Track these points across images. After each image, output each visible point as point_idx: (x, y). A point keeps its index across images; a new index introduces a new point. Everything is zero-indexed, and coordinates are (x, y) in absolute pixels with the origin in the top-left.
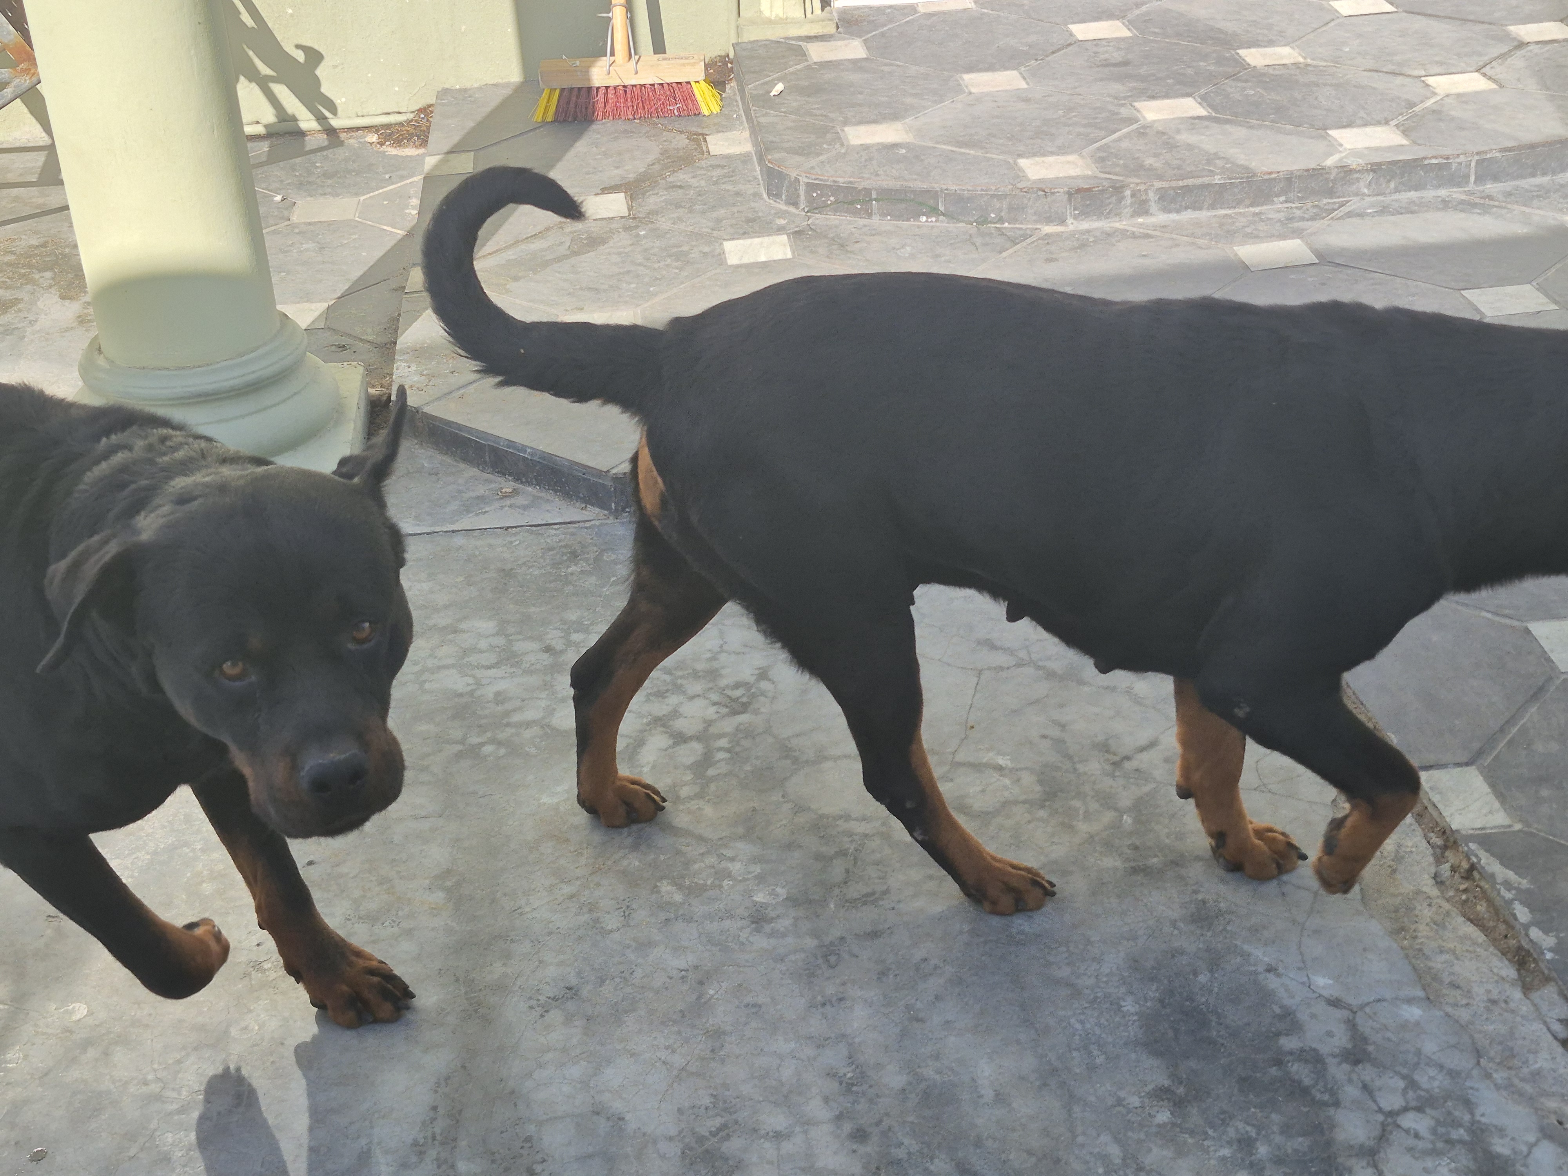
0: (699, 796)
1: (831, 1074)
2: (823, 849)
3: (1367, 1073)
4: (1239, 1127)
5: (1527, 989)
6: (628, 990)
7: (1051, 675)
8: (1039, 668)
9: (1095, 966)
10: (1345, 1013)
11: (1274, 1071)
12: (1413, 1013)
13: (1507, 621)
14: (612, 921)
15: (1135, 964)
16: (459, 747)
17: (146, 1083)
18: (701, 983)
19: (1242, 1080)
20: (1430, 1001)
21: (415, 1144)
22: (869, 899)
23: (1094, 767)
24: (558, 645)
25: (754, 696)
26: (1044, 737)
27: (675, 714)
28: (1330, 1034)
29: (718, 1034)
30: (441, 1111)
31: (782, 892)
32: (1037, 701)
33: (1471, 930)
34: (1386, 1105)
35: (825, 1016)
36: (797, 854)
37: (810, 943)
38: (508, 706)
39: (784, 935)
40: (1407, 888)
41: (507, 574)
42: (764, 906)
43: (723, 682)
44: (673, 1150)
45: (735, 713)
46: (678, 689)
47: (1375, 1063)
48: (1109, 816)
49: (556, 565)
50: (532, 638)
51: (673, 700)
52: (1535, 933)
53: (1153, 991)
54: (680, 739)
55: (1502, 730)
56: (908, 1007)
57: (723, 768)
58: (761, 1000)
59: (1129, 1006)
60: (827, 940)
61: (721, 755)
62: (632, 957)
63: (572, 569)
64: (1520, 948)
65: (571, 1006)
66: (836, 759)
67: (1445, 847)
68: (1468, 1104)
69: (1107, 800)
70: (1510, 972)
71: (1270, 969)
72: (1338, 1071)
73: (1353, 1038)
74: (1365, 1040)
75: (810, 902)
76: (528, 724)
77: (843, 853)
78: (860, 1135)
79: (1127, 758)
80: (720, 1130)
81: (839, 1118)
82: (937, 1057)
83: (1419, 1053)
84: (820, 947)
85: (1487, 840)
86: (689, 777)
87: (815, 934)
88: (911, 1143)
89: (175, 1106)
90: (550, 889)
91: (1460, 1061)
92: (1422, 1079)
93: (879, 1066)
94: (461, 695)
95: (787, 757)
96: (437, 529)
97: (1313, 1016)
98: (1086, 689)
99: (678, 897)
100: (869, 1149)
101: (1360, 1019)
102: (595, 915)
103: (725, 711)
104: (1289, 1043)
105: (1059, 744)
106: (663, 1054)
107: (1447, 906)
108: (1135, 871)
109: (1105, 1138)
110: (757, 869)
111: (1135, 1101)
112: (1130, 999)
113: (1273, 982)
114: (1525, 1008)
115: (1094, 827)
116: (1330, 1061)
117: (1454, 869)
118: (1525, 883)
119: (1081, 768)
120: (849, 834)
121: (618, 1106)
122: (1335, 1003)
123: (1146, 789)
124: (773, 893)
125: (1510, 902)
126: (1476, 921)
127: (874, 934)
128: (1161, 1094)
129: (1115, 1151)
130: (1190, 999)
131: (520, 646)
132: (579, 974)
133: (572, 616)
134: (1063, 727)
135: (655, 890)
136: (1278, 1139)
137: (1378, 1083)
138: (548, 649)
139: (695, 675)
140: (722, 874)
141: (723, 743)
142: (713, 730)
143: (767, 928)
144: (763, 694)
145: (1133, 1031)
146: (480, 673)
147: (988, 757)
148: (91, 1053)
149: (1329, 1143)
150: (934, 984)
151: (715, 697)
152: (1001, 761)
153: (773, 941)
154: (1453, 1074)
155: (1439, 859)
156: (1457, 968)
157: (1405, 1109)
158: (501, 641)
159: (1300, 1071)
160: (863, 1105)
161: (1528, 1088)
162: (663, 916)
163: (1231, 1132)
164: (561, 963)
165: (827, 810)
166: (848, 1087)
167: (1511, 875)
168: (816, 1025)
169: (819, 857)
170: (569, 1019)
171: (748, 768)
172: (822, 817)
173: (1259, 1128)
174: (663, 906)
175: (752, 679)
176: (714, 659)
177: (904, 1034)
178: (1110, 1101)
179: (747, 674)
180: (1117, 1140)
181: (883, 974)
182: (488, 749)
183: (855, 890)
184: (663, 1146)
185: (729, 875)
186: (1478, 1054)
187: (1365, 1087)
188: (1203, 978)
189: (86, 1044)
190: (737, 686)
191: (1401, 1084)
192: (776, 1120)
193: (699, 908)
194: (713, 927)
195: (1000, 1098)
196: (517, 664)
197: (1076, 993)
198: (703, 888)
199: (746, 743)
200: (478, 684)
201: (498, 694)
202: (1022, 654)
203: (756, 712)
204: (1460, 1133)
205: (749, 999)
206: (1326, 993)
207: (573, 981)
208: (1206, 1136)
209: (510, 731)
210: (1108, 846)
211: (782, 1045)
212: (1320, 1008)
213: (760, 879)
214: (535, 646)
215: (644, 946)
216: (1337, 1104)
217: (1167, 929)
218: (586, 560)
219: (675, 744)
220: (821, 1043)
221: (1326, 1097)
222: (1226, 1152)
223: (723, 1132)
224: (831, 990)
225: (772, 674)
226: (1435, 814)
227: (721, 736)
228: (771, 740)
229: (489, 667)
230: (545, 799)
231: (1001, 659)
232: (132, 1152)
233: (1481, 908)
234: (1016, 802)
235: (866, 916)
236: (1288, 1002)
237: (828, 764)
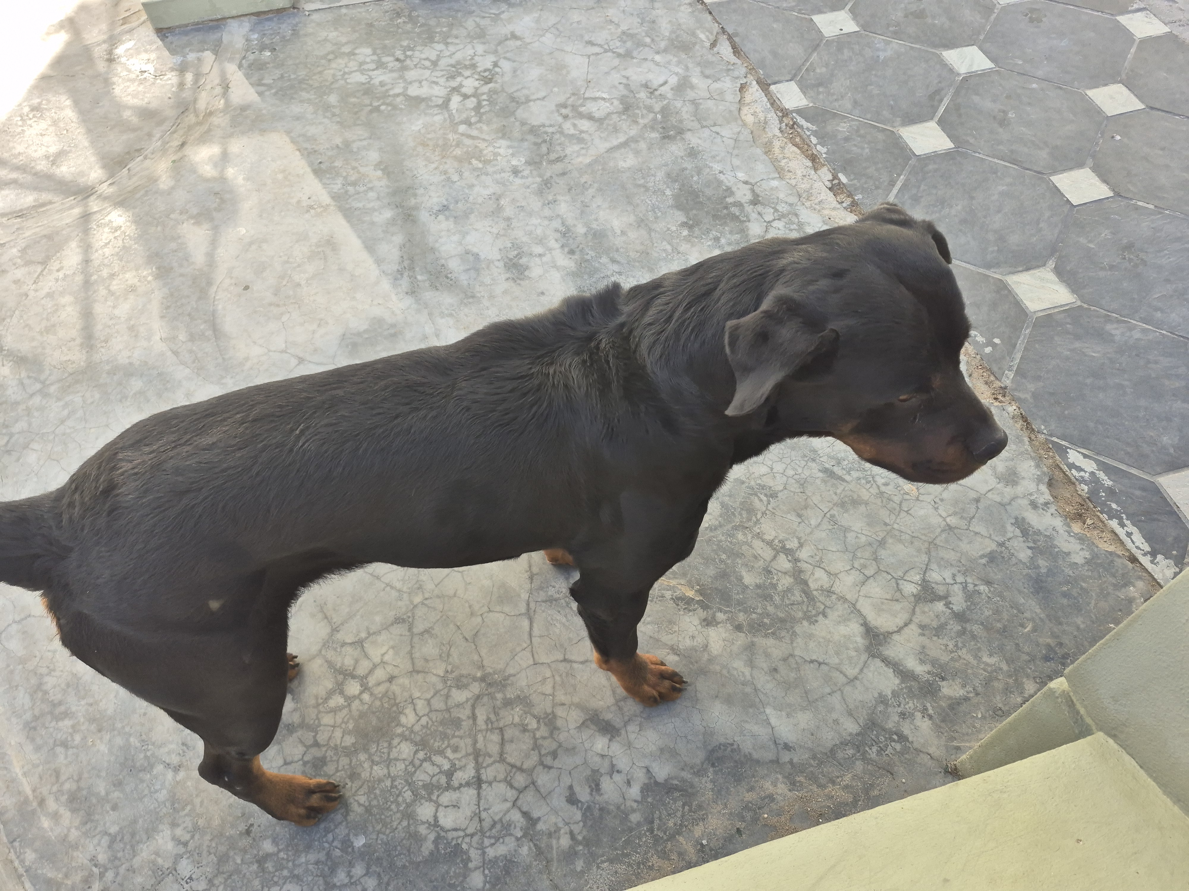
0: (480, 121)
1: (557, 230)
2: (537, 140)
3: (759, 208)
4: (714, 233)
5: (816, 170)
6: (469, 205)
7: (619, 55)
8: (614, 52)
9: (653, 178)
10: (750, 186)
11: (725, 211)
12: (775, 183)
13: (803, 16)
14: (455, 178)
15: (668, 175)
16: (370, 108)
17: (280, 257)
18: (497, 200)
19: (714, 216)
20: (781, 178)
21: (398, 271)
22: (559, 160)
23: (643, 95)
24: (402, 57)
25: (493, 75)
26: (620, 83)
27: (461, 86)
28: (745, 195)
29: (508, 219)
30: (405, 257)
31: (523, 160)
32: (615, 68)
33: (795, 149)
34: (767, 220)
35: (550, 208)
36: (526, 143)
37: (538, 180)
38: (386, 87)
39: (527, 178)
40: (770, 135)
41: (371, 25)
42: (517, 166)
43: (479, 70)
44: (501, 264)
45: (487, 83)
46: (460, 74)
47: (762, 204)
48: (651, 116)
49: (391, 19)
50: (388, 55)
51: (459, 79)
52: (819, 147)
53: (677, 186)
54: (466, 97)
55: (803, 65)
56: (582, 202)
57: (487, 108)
58: (523, 204)
59: (668, 192)
60: (545, 178)
61: (485, 103)
62: (467, 191)
63: (399, 21)
64: (813, 154)
65: (447, 213)
66: (534, 100)
67: (783, 116)
68: (796, 215)
69: (650, 109)
70: (809, 164)
71: (721, 172)
72: (749, 208)
73: (753, 195)
74: (758, 196)
75: (536, 163)
76: (398, 95)
77: (545, 141)
78: (572, 252)
79: (656, 90)
80: (517, 255)
81: (562, 246)
82: (596, 220)
83: (778, 198)
84: (543, 181)
85: (800, 112)
86: (473, 114)
87: (540, 176)
88: (592, 253)
89: (296, 265)
90: (426, 166)
91: (793, 200)
92: (779, 208)
93: (575, 226)
94: (363, 84)
95: (513, 101)
96: (332, 5)
97: (738, 189)
98: (635, 60)
99: (480, 165)
100: (576, 257)
101: (755, 188)
102: (448, 176)
103: (482, 82)
104: (730, 200)
105: (627, 86)
106: (489, 229)
107: (785, 140)
108: (664, 138)
109: (665, 243)
110: (510, 151)
111: (674, 228)
112: (668, 190)
113: (722, 177)
114: (815, 177)
115: (646, 121)
116: (745, 205)
117: (786, 125)
118: (814, 128)
119: (637, 96)
120: (546, 133)
121: (475, 250)
122: (746, 183)
123: (665, 103)
124: (519, 160)
125: (809, 136)
126: (796, 145)
127: (564, 174)
128: (684, 224)
129: (669, 248)
130: (691, 187)
131: (385, 59)
132: (447, 200)
133: (405, 43)
134: (628, 78)
135: (470, 163)
136: (728, 236)
137: (764, 211)
138: (398, 60)
139: (466, 67)
140: (496, 155)
141: (485, 97)
142: (479, 91)
143: (520, 175)
144: (497, 73)
145: (671, 202)
146: (370, 73)
147: (598, 94)
148: (254, 247)
149: (747, 236)
150: (591, 191)
151: (476, 77)
152: (605, 96)
153: (523, 180)
154: (791, 205)
155: (781, 122)
156: (790, 165)
157: (774, 220)
158: (375, 58)
159: (735, 210)
160: (571, 241)
161: (817, 207)
162: (476, 174)
163: (711, 236)
164: (439, 197)
165: (535, 123)
166: (564, 235)
167: (809, 125)
168: (547, 212)
169: (535, 144)
170: (447, 219)
171: (498, 107)
172: (533, 126)
173: (721, 233)
174: (475, 169)
175: (491, 67)
176: (472, 59)
177: (582, 212)
178: (665, 229)
179: (489, 65)
180: (669, 244)
181: (570, 190)
182: (383, 107)
183: (553, 156)
184: (497, 263)
185: (500, 155)
186: (800, 196)
187: (759, 213)
188: (695, 179)
189: (251, 244)
190: (485, 71)
191: (772, 211)
192: (538, 250)
193: (490, 169)
194: (498, 176)
195: (623, 233)
196: (386, 68)
197: (647, 189)
198: (490, 161)
199: (494, 96)
200: (371, 78)
201: (381, 82)
202: (606, 47)
203: (496, 82)
204: (794, 226)
205: (518, 204)
206: (742, 179)
207: (446, 203)
208: (702, 238)
209: (390, 99)
210: (653, 128)
211: (535, 221)
212: (741, 185)
213: (513, 155)
214: (391, 59)
215: (471, 186)
216: (749, 221)
217: (679, 160)
218: (404, 16)
219: (464, 99)
220: (551, 219)
221: (745, 219)
222: (710, 243)
223: (519, 256)
224: (550, 198)
225: (500, 64)
226: (779, 103)
227: (483, 94)
228: (505, 94)
229: (373, 70)
230: (413, 128)
231: (597, 50)
232: (284, 283)
233: (798, 140)
234: (613, 113)
235: (558, 167)
236: (728, 184)
237: (531, 103)
